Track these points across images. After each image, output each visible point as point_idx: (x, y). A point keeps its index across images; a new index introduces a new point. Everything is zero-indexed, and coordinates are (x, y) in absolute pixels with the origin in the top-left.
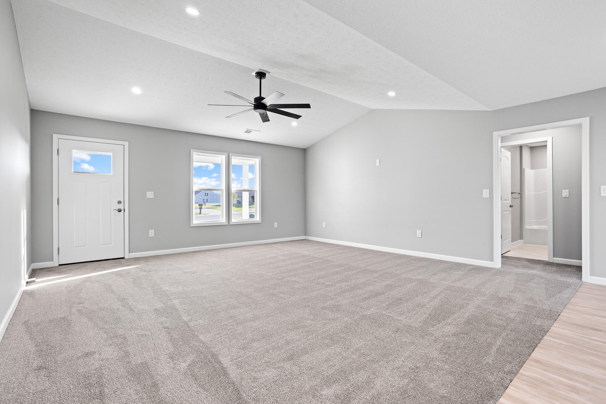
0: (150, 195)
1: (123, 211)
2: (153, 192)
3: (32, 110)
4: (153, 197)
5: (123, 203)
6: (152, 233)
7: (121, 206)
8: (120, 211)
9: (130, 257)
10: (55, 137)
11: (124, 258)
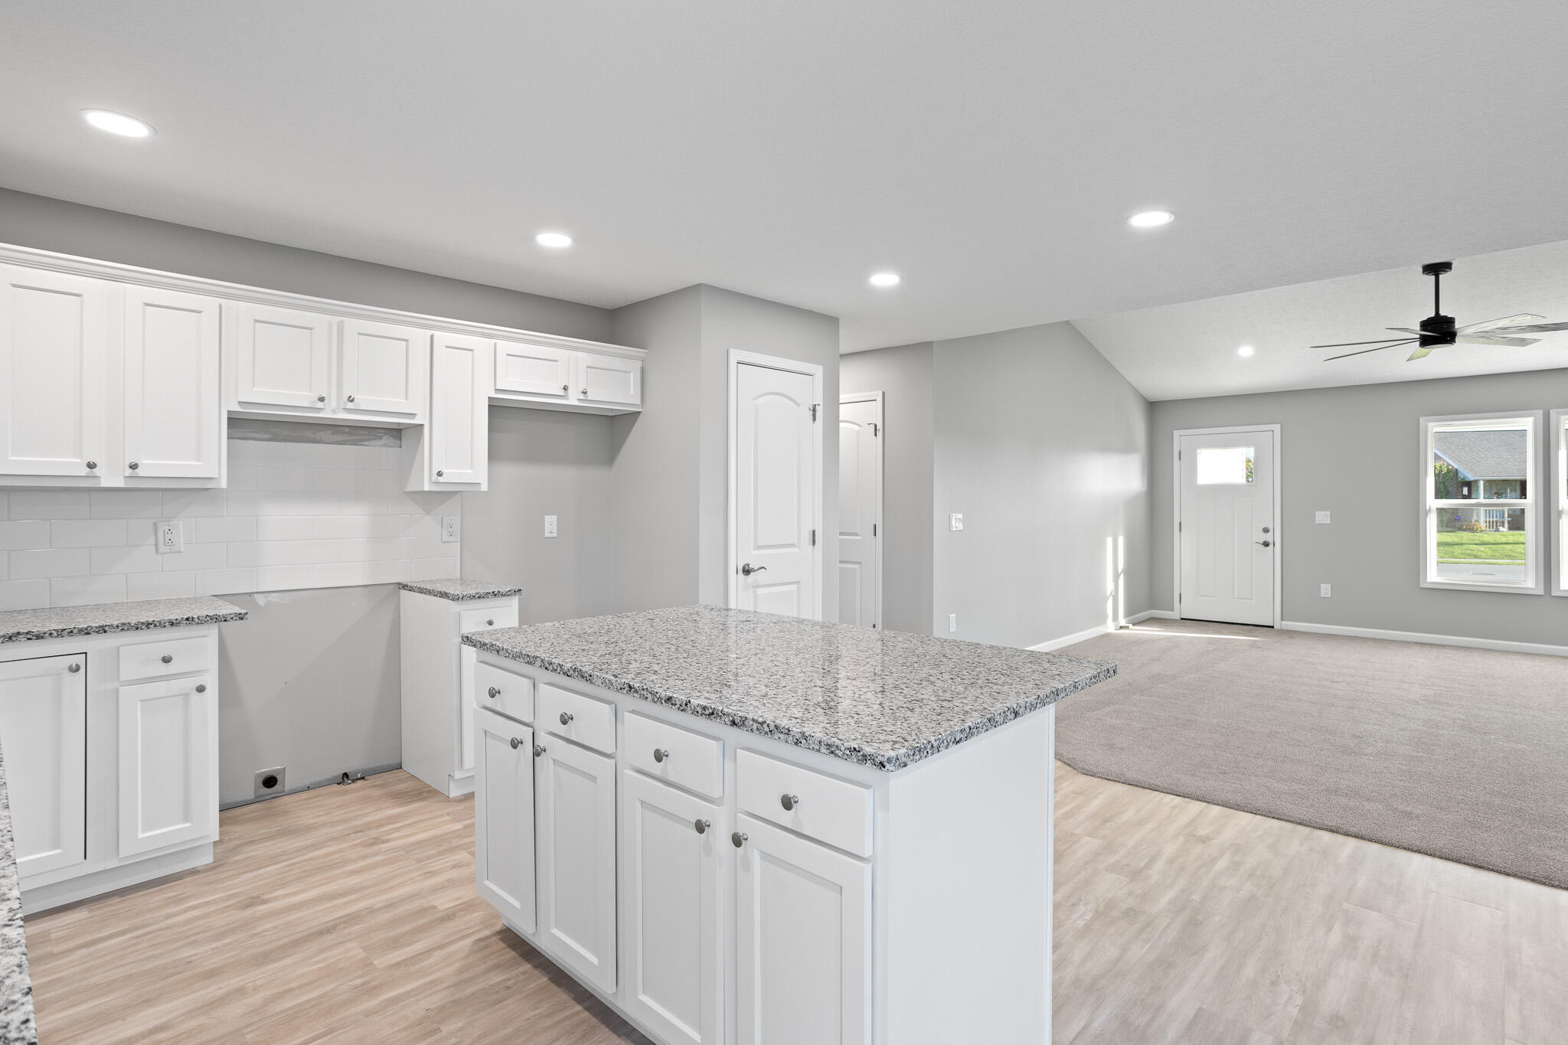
0: (1323, 517)
1: (1271, 546)
2: (1329, 513)
3: (1151, 402)
4: (1329, 522)
5: (1271, 531)
6: (1326, 590)
7: (1268, 537)
8: (1266, 544)
9: (1284, 628)
10: (1176, 434)
11: (1273, 627)
